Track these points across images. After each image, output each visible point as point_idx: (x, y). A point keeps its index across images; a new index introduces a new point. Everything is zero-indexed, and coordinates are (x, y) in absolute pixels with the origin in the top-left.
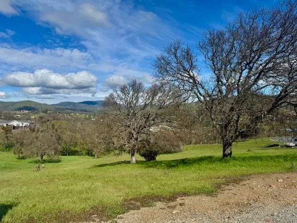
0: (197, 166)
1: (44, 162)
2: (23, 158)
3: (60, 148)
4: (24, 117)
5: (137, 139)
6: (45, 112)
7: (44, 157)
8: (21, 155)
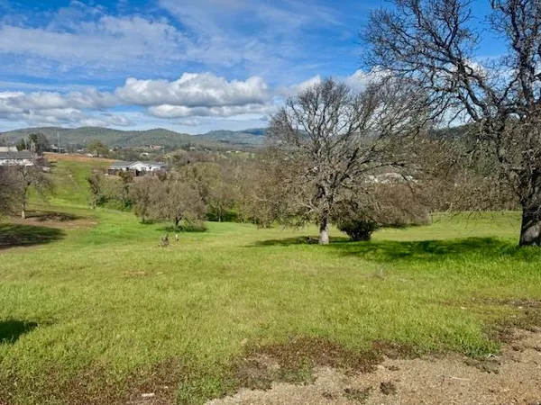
0: (453, 263)
1: (181, 229)
2: (150, 223)
3: (206, 209)
4: (155, 156)
5: (330, 199)
6: (186, 148)
7: (180, 222)
8: (146, 218)
